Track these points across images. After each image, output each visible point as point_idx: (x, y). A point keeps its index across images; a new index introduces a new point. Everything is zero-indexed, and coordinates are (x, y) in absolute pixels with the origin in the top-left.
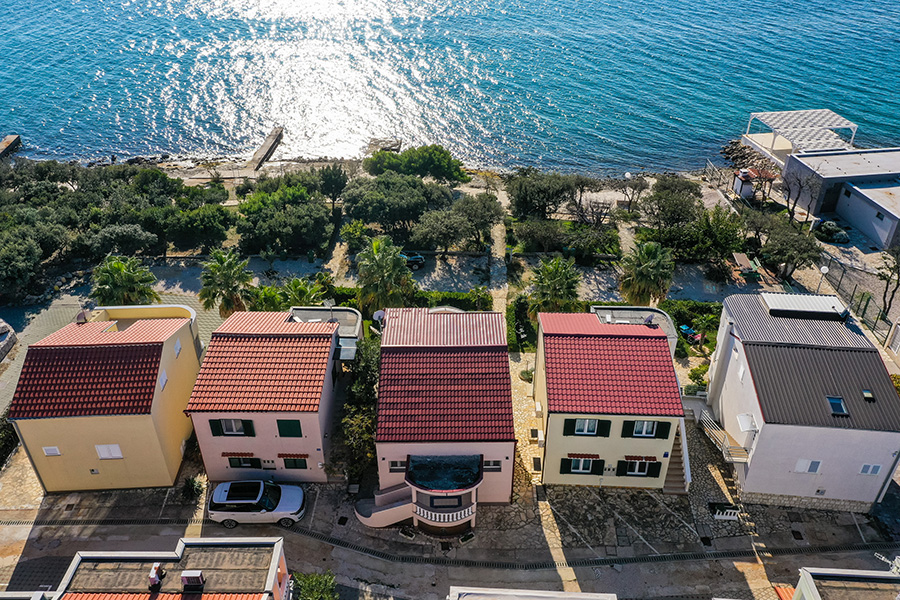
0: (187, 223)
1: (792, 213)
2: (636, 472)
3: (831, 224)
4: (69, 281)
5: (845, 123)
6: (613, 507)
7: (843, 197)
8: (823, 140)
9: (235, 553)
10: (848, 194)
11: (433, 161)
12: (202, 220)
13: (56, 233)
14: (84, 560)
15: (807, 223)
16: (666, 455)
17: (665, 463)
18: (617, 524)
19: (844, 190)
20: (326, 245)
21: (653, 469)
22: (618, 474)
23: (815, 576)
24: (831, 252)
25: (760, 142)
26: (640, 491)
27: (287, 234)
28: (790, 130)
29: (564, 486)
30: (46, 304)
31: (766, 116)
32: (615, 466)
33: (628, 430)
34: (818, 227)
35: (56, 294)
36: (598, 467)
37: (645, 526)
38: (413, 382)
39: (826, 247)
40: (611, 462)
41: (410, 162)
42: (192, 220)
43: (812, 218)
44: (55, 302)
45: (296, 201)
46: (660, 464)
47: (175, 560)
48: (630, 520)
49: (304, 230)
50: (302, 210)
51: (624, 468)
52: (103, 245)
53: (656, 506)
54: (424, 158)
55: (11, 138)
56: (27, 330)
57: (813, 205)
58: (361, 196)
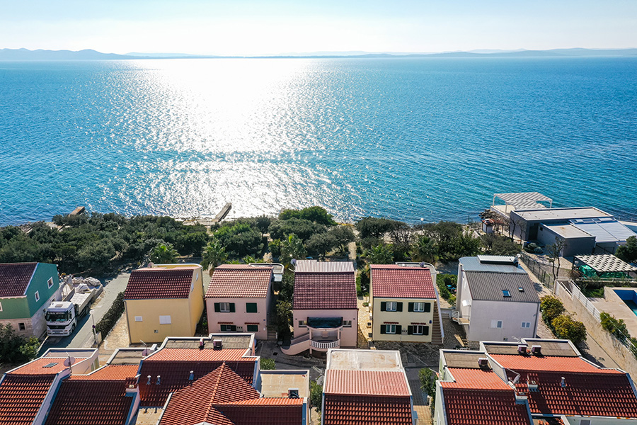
0: (188, 239)
1: (512, 240)
2: (418, 333)
3: (533, 244)
4: (125, 268)
5: (545, 199)
6: (407, 349)
7: (539, 231)
8: (532, 206)
9: (234, 338)
10: (541, 229)
11: (317, 214)
12: (196, 238)
13: (121, 242)
14: (169, 339)
15: (521, 244)
16: (430, 322)
17: (431, 326)
18: (408, 354)
19: (539, 227)
20: (260, 252)
21: (425, 331)
22: (409, 334)
23: (484, 344)
24: (533, 257)
25: (500, 209)
26: (420, 343)
27: (241, 244)
28: (515, 201)
29: (383, 341)
30: (115, 276)
31: (502, 196)
32: (407, 329)
33: (411, 307)
34: (526, 246)
35: (119, 273)
36: (398, 330)
37: (421, 356)
38: (309, 286)
39: (531, 255)
40: (405, 328)
41: (305, 214)
42: (191, 238)
43: (523, 242)
44: (119, 276)
45: (245, 230)
46: (428, 327)
47: (209, 340)
48: (415, 353)
49: (249, 243)
50: (248, 234)
51: (411, 330)
52: (145, 248)
53: (427, 348)
54: (312, 211)
55: (81, 208)
56: (107, 286)
57: (524, 235)
58: (279, 228)
